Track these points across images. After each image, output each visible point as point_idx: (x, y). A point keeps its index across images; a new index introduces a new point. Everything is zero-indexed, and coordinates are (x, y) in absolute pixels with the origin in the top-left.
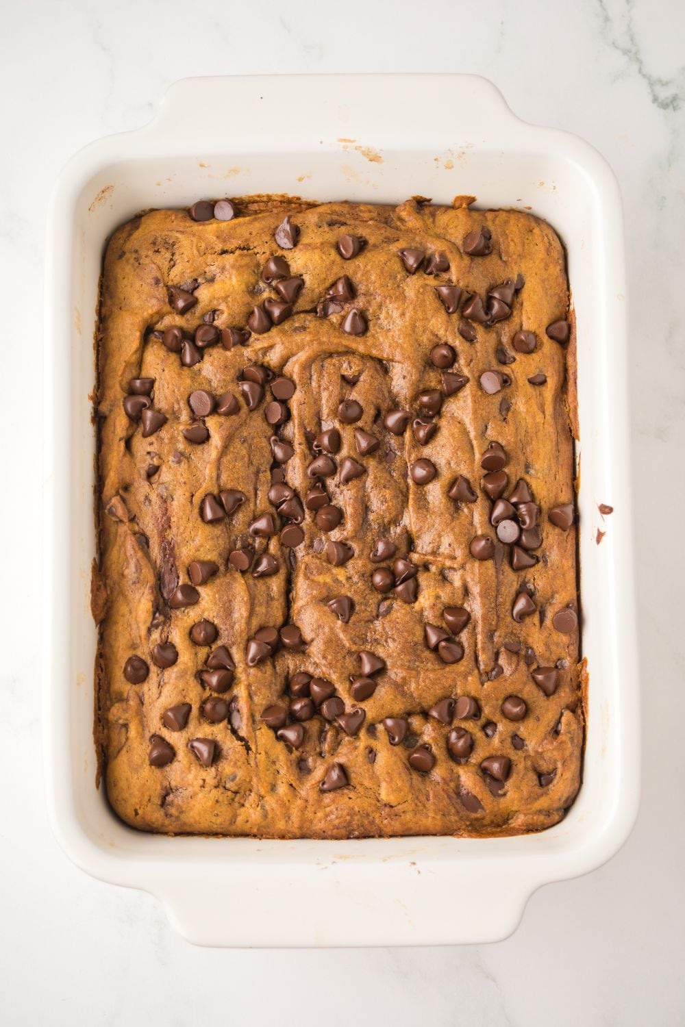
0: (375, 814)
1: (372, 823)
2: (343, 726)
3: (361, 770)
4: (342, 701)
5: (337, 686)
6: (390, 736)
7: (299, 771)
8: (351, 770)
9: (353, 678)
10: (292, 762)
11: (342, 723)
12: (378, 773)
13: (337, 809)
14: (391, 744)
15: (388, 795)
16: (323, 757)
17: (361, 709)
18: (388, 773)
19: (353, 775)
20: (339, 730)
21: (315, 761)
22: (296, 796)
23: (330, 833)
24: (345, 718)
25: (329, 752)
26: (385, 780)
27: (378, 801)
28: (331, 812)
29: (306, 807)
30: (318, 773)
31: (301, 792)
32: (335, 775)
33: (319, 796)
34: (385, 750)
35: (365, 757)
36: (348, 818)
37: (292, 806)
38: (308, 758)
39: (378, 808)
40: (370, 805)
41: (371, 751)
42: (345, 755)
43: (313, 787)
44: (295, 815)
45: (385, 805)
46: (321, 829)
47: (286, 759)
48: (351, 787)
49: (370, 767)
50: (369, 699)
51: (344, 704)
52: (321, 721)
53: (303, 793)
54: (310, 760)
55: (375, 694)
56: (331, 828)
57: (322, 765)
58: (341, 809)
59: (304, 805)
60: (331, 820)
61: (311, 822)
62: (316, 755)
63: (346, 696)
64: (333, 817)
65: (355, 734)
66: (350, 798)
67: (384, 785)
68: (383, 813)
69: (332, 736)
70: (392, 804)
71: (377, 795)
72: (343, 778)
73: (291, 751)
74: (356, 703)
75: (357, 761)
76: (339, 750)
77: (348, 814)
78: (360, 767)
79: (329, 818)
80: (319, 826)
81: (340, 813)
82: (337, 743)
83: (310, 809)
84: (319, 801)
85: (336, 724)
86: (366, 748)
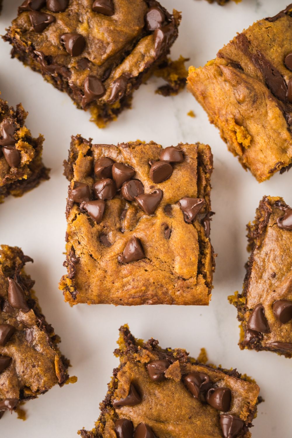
0: (168, 286)
1: (166, 293)
2: (142, 204)
3: (157, 245)
4: (142, 183)
5: (137, 169)
6: (184, 215)
7: (99, 243)
8: (148, 244)
9: (152, 162)
10: (93, 235)
11: (141, 202)
12: (173, 248)
13: (133, 280)
14: (186, 222)
15: (181, 268)
16: (123, 233)
17: (159, 190)
18: (183, 248)
19: (149, 249)
20: (138, 209)
21: (115, 236)
22: (97, 267)
23: (126, 301)
24: (144, 198)
25: (128, 228)
26: (179, 255)
27: (172, 274)
28: (128, 283)
29: (105, 277)
30: (118, 246)
31: (101, 263)
32: (132, 248)
33: (118, 267)
34: (181, 227)
35: (161, 233)
36: (143, 288)
37: (92, 276)
38: (109, 232)
39: (171, 280)
40: (165, 277)
41: (167, 228)
42: (143, 230)
43: (112, 258)
44: (94, 284)
45: (179, 278)
46: (118, 298)
47: (88, 231)
48: (147, 260)
49: (165, 242)
50: (167, 181)
51: (143, 186)
52: (122, 201)
53: (103, 264)
54: (111, 234)
55: (172, 177)
56: (128, 297)
57: (121, 239)
58: (138, 280)
59: (103, 275)
60: (127, 290)
61: (109, 291)
62: (116, 230)
63: (145, 178)
64: (130, 287)
65: (152, 212)
66: (146, 271)
67: (178, 259)
68: (176, 285)
69: (132, 213)
70: (184, 277)
71: (171, 268)
72: (140, 251)
73: (92, 225)
74: (154, 184)
75: (154, 236)
76: (137, 227)
77: (144, 285)
78: (156, 242)
79: (126, 288)
80: (116, 294)
81: (136, 283)
82: (136, 220)
83: (109, 279)
84: (117, 272)
85: (136, 204)
86: (162, 225)
